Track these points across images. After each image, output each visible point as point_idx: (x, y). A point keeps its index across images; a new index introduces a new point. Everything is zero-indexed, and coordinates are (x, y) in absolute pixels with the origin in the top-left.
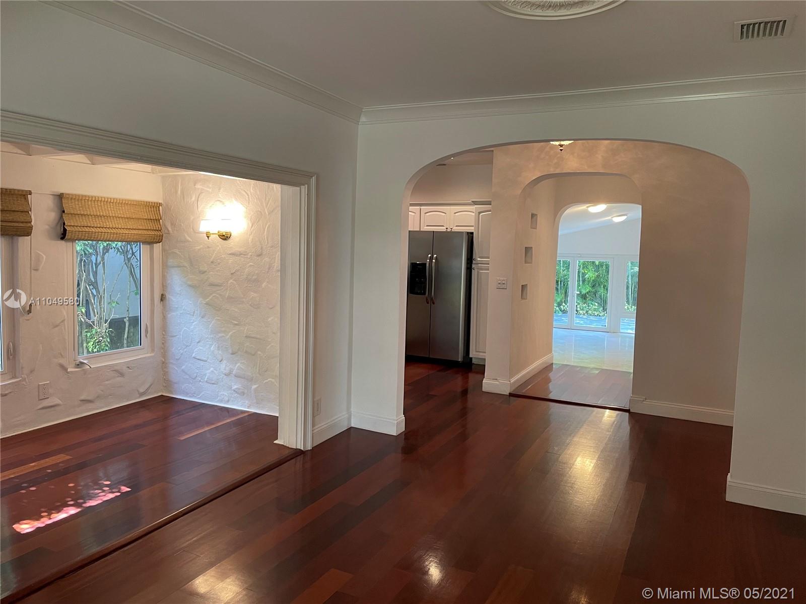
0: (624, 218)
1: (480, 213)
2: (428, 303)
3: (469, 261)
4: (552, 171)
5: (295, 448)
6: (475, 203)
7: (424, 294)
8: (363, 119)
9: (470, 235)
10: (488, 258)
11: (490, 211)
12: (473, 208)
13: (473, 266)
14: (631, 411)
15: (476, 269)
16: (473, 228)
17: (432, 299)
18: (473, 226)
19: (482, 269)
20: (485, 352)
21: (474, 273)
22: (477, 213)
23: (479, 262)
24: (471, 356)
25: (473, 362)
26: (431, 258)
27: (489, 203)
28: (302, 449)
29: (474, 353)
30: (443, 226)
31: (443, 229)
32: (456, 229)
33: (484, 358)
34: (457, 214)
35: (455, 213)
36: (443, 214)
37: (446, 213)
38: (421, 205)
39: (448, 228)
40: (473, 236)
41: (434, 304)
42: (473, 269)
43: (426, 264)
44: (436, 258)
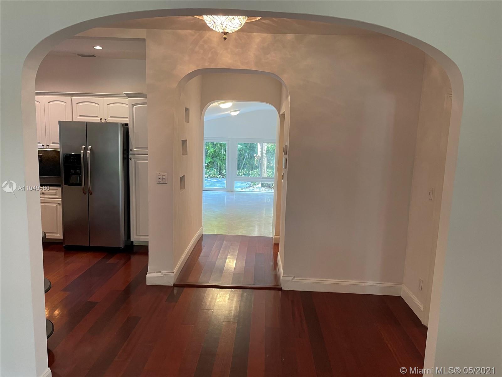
0: (238, 112)
1: (133, 105)
2: (85, 193)
3: (126, 152)
4: (207, 65)
6: (128, 95)
7: (80, 184)
9: (125, 126)
10: (147, 148)
11: (145, 103)
12: (127, 100)
13: (130, 156)
14: (283, 289)
15: (133, 159)
17: (89, 190)
18: (127, 118)
19: (139, 159)
21: (131, 163)
23: (136, 153)
24: (132, 240)
26: (86, 149)
27: (144, 96)
29: (135, 237)
30: (97, 117)
31: (97, 120)
32: (110, 120)
34: (110, 105)
35: (108, 105)
36: (97, 105)
37: (99, 104)
38: (72, 95)
39: (102, 119)
40: (128, 127)
41: (92, 194)
42: (130, 159)
43: (80, 155)
44: (91, 149)
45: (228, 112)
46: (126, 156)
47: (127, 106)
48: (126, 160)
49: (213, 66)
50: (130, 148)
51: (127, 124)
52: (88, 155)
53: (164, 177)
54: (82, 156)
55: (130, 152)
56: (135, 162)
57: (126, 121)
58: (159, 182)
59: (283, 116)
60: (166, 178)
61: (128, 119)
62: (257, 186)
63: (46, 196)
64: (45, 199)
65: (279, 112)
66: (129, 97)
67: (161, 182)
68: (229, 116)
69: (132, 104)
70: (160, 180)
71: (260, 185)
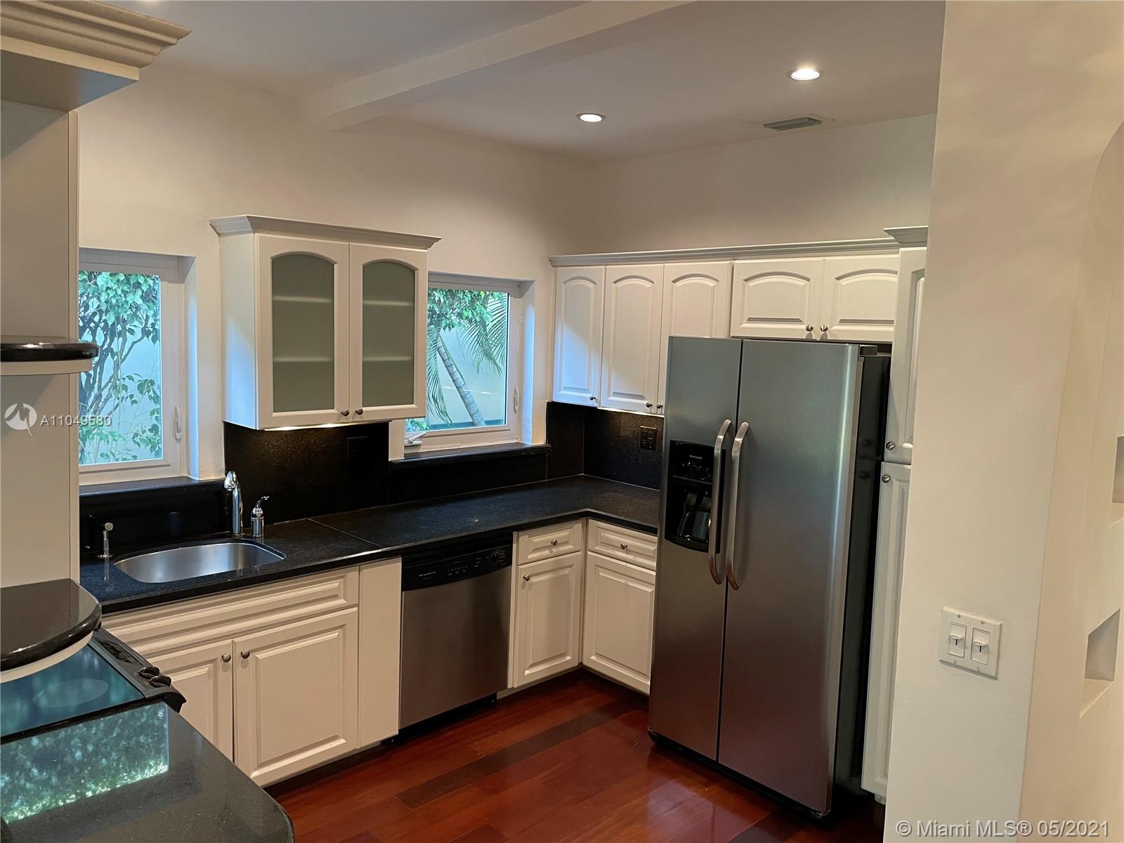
1: (917, 273)
2: (717, 580)
6: (900, 239)
7: (704, 546)
12: (898, 257)
13: (886, 468)
15: (895, 483)
17: (728, 573)
18: (890, 322)
21: (888, 497)
22: (910, 275)
26: (732, 431)
30: (800, 320)
31: (798, 331)
32: (837, 332)
34: (844, 282)
35: (838, 279)
36: (802, 283)
37: (808, 280)
38: (734, 254)
39: (812, 329)
40: (890, 358)
41: (738, 588)
42: (883, 478)
43: (713, 449)
44: (748, 433)
46: (868, 466)
47: (894, 279)
48: (868, 484)
50: (890, 436)
51: (886, 347)
52: (736, 452)
53: (981, 640)
54: (717, 451)
55: (888, 454)
56: (902, 495)
57: (885, 333)
58: (951, 660)
60: (994, 648)
61: (891, 329)
63: (630, 557)
64: (629, 565)
66: (904, 244)
67: (960, 662)
69: (913, 272)
70: (957, 651)
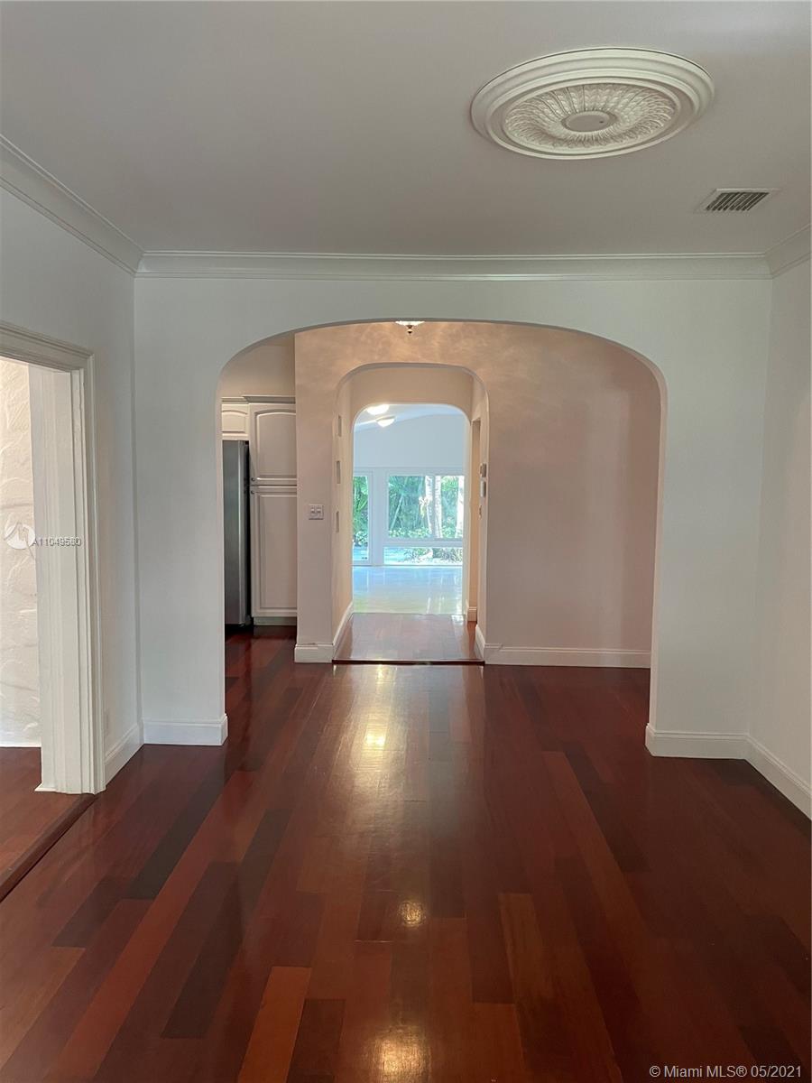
0: (391, 421)
1: (257, 414)
3: (246, 482)
4: (376, 359)
5: (80, 793)
6: (249, 400)
8: (142, 269)
9: (245, 445)
12: (246, 407)
13: (251, 488)
14: (486, 663)
15: (255, 493)
16: (246, 435)
19: (264, 493)
20: (296, 608)
21: (254, 499)
22: (253, 415)
23: (259, 483)
24: (253, 615)
25: (255, 623)
28: (93, 792)
29: (259, 611)
33: (294, 616)
40: (249, 446)
42: (251, 492)
45: (374, 421)
46: (245, 488)
47: (247, 416)
48: (246, 495)
49: (384, 360)
50: (252, 476)
51: (247, 442)
55: (252, 483)
56: (259, 497)
57: (245, 437)
58: (312, 518)
59: (477, 423)
60: (322, 512)
62: (425, 556)
65: (470, 417)
66: (250, 402)
67: (314, 517)
68: (376, 428)
69: (255, 413)
71: (431, 554)
